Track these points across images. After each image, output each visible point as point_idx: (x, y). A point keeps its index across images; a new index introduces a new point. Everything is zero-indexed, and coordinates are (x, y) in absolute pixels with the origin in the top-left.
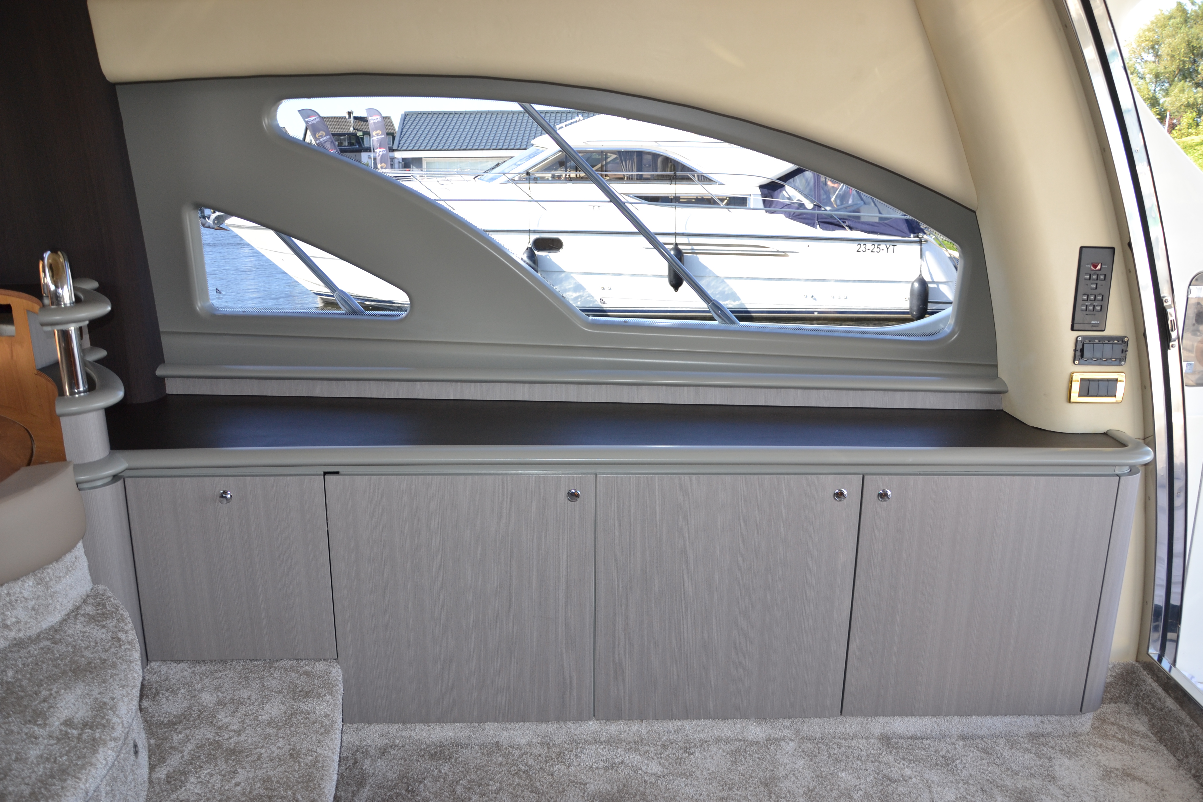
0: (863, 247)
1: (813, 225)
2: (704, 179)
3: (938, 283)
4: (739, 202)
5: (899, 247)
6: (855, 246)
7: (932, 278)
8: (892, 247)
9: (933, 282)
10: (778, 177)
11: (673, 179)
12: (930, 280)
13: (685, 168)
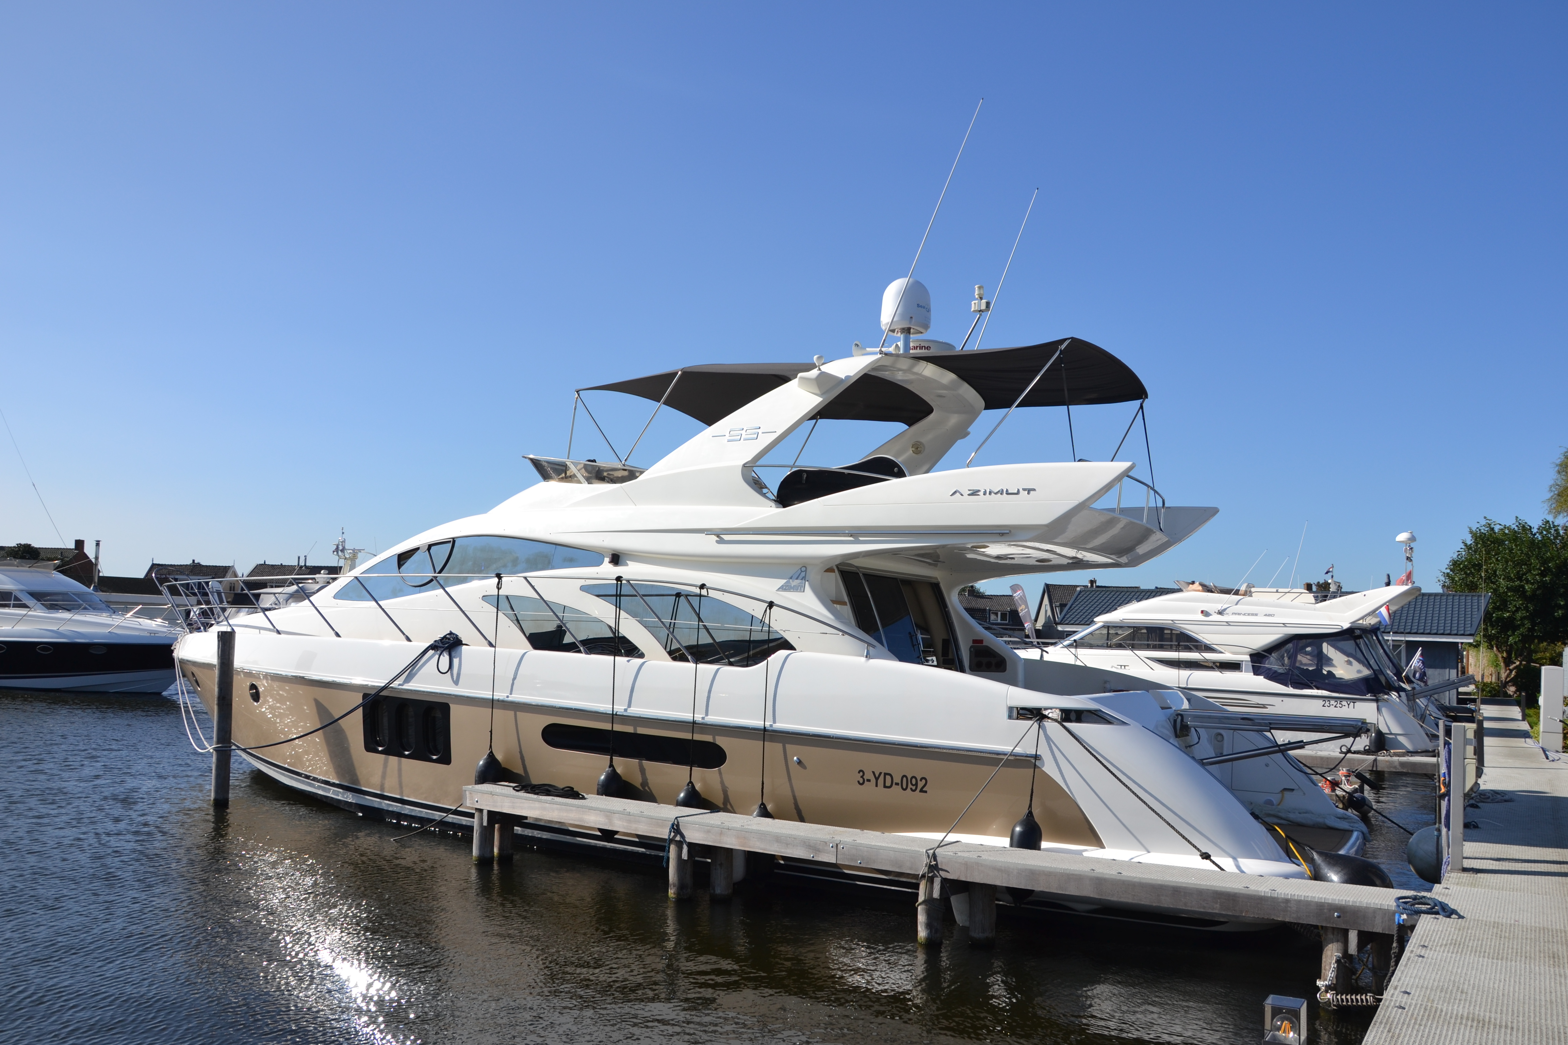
0: (1327, 704)
1: (1286, 685)
2: (1209, 649)
3: (1396, 735)
4: (1234, 666)
5: (1358, 704)
6: (1320, 702)
7: (1389, 730)
8: (1352, 704)
9: (1391, 734)
10: (1263, 649)
11: (1188, 649)
12: (1388, 732)
13: (1196, 641)
